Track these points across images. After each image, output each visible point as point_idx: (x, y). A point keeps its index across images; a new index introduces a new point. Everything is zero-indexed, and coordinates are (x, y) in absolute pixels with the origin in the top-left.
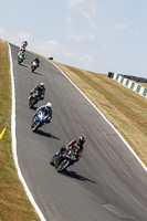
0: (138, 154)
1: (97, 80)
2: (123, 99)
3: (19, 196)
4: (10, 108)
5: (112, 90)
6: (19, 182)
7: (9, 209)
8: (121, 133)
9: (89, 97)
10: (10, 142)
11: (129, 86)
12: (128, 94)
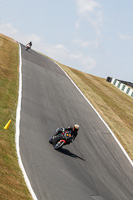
0: (128, 153)
1: (97, 83)
2: (118, 102)
3: (18, 182)
4: (16, 101)
5: (109, 93)
6: (19, 169)
7: (8, 193)
8: (115, 133)
9: (88, 98)
10: (14, 132)
11: (125, 91)
12: (124, 98)
